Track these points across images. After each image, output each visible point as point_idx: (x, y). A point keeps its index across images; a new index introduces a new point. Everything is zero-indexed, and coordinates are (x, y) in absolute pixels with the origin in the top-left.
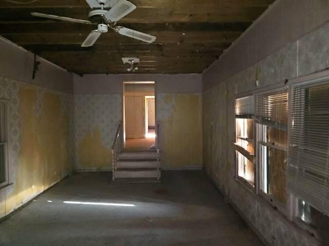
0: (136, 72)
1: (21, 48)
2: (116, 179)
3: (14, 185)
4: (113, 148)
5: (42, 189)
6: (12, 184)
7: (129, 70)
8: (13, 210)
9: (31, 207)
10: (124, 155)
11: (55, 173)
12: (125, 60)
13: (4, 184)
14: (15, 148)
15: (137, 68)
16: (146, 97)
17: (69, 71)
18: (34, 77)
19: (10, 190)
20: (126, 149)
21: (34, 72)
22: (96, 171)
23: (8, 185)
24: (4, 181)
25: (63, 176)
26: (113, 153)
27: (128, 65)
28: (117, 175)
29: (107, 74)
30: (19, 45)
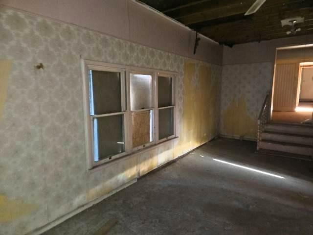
0: (298, 34)
1: (187, 28)
2: (261, 149)
4: (260, 118)
6: (178, 137)
7: (288, 33)
8: (177, 157)
9: (189, 157)
10: (270, 127)
12: (284, 22)
13: (173, 136)
15: (299, 30)
17: (220, 43)
19: (176, 142)
20: (272, 121)
21: (195, 48)
23: (175, 138)
24: (173, 134)
25: (210, 139)
26: (259, 123)
27: (288, 28)
28: (261, 145)
29: (259, 41)
30: (186, 26)
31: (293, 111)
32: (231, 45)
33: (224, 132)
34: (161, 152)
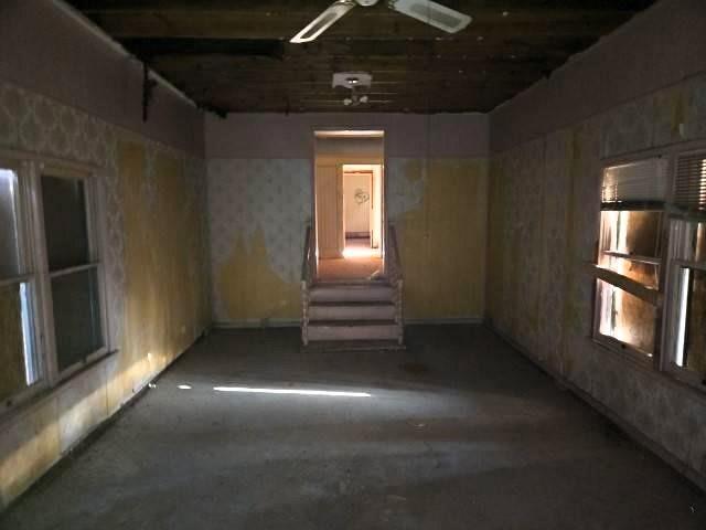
0: (361, 108)
2: (310, 342)
3: (120, 353)
4: (303, 278)
5: (164, 361)
6: (116, 351)
7: (347, 102)
8: (119, 407)
9: (150, 399)
10: (319, 293)
11: (184, 329)
12: (339, 79)
13: (103, 351)
14: (117, 274)
15: (364, 99)
16: (346, 167)
17: (198, 105)
18: (145, 118)
19: (113, 363)
20: (320, 280)
21: (145, 104)
22: (258, 326)
23: (109, 354)
24: (100, 345)
25: (195, 337)
26: (304, 287)
27: (344, 92)
28: (310, 334)
29: (287, 111)
31: (339, 256)
32: (222, 112)
33: (224, 318)
34: (70, 407)
